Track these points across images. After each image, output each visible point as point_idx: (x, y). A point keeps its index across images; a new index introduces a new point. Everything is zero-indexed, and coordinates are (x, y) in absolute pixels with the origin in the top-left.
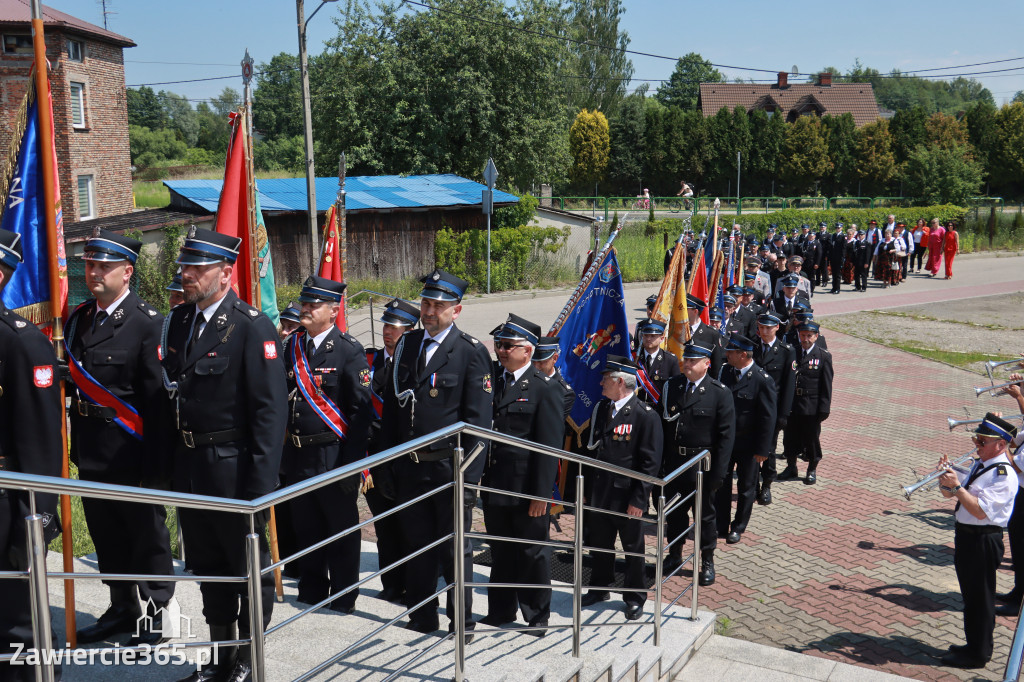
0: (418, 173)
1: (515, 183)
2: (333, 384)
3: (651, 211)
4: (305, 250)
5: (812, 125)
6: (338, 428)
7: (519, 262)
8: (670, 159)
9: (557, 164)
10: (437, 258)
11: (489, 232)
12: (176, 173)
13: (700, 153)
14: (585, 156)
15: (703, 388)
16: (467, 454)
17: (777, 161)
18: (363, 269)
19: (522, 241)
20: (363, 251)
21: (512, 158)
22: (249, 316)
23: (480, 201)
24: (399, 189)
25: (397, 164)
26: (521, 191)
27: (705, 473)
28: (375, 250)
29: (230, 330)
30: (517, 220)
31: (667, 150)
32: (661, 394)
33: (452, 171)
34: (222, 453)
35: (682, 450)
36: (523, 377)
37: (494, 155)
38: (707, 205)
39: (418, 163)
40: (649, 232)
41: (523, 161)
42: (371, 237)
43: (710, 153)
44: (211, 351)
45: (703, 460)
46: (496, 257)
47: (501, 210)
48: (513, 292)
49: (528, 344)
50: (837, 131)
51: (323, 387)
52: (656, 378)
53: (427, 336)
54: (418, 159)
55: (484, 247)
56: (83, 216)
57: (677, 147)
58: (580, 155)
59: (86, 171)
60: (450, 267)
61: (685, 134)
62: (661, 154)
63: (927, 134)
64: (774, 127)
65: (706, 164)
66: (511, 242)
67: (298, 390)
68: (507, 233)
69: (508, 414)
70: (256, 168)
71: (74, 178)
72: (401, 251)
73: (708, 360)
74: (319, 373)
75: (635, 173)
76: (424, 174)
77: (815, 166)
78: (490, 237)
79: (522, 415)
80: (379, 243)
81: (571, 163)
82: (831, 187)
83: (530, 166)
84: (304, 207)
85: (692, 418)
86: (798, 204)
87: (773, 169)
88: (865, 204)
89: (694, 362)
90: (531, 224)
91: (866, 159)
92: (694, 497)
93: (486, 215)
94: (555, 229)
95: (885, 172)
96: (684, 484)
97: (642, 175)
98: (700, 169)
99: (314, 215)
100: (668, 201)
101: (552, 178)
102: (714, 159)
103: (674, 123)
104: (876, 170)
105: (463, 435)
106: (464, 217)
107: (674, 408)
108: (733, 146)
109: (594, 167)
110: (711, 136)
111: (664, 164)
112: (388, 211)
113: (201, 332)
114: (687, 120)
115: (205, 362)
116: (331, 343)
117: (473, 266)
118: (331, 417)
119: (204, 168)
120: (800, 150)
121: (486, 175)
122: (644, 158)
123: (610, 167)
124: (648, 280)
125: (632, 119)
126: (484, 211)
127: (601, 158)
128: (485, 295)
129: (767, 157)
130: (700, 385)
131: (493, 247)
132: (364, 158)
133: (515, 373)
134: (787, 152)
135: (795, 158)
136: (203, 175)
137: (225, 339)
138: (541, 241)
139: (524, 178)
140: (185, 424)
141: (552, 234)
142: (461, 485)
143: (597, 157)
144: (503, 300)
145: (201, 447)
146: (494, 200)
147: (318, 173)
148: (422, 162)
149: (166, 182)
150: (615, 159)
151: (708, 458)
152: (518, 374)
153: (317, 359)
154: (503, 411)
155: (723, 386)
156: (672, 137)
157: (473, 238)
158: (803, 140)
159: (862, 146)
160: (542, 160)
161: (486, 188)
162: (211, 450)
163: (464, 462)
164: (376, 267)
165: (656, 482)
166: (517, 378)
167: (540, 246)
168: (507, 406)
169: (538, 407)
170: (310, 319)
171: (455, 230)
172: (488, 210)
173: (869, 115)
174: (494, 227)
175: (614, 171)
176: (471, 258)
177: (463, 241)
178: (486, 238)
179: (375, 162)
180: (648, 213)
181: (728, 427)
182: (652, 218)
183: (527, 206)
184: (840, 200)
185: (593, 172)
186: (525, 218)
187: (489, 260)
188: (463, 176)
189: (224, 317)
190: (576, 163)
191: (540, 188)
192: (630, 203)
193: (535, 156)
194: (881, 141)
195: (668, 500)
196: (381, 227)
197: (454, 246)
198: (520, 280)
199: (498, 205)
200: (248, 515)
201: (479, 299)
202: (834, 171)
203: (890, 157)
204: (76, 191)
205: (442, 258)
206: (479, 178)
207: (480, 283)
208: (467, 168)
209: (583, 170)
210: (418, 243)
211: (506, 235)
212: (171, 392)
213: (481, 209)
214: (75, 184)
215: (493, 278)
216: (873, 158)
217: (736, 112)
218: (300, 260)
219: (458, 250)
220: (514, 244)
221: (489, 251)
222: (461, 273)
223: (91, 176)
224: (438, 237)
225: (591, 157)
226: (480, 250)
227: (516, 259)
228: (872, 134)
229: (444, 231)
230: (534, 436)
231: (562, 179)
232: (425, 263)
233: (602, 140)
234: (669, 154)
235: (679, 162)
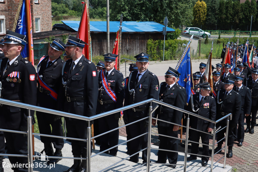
0: (142, 21)
1: (174, 25)
2: (114, 86)
3: (219, 36)
4: (105, 45)
6: (114, 99)
7: (174, 51)
8: (227, 18)
9: (188, 19)
10: (147, 49)
11: (165, 41)
12: (65, 18)
13: (238, 16)
14: (198, 16)
15: (231, 94)
16: (153, 109)
18: (123, 51)
19: (175, 44)
20: (124, 45)
21: (173, 17)
22: (88, 63)
23: (162, 31)
24: (136, 26)
25: (136, 18)
26: (176, 28)
27: (230, 121)
28: (127, 45)
29: (83, 67)
30: (174, 37)
32: (217, 95)
33: (154, 21)
34: (78, 104)
35: (223, 113)
36: (173, 87)
37: (167, 16)
38: (239, 34)
39: (143, 18)
40: (218, 42)
41: (177, 17)
42: (126, 41)
44: (77, 73)
45: (230, 116)
46: (167, 49)
47: (169, 34)
48: (171, 61)
49: (174, 77)
51: (111, 86)
52: (216, 90)
53: (139, 73)
54: (143, 17)
55: (163, 46)
56: (36, 31)
57: (230, 14)
58: (196, 16)
59: (38, 17)
60: (151, 52)
61: (233, 9)
62: (224, 16)
65: (240, 20)
66: (171, 44)
67: (103, 87)
68: (170, 41)
69: (167, 98)
70: (90, 17)
71: (34, 19)
72: (136, 46)
73: (233, 85)
74: (110, 82)
75: (214, 23)
76: (145, 21)
78: (165, 42)
79: (172, 99)
80: (129, 43)
81: (193, 19)
83: (179, 19)
84: (106, 31)
85: (226, 103)
89: (229, 85)
90: (178, 38)
92: (226, 128)
93: (164, 35)
94: (186, 40)
96: (223, 123)
97: (217, 23)
98: (237, 21)
99: (109, 33)
100: (225, 32)
101: (186, 24)
102: (243, 18)
103: (229, 5)
105: (152, 102)
106: (156, 36)
107: (220, 100)
108: (250, 13)
109: (201, 20)
110: (242, 10)
111: (225, 20)
112: (132, 33)
113: (74, 68)
114: (234, 4)
115: (75, 76)
116: (113, 73)
117: (159, 52)
118: (112, 95)
119: (74, 17)
121: (164, 22)
122: (218, 17)
123: (206, 20)
124: (216, 58)
125: (215, 4)
126: (163, 34)
127: (203, 17)
128: (162, 61)
130: (230, 93)
131: (165, 46)
132: (125, 16)
133: (170, 86)
136: (74, 19)
137: (81, 70)
138: (182, 44)
139: (177, 24)
140: (68, 95)
141: (185, 42)
142: (151, 118)
143: (202, 17)
144: (168, 63)
145: (72, 102)
146: (167, 31)
147: (110, 20)
148: (144, 17)
149: (63, 21)
150: (208, 17)
151: (231, 116)
152: (171, 86)
153: (109, 78)
154: (166, 97)
155: (238, 93)
156: (228, 10)
157: (159, 43)
160: (183, 17)
161: (164, 26)
162: (75, 103)
163: (152, 110)
164: (128, 51)
165: (213, 122)
166: (171, 87)
167: (181, 46)
168: (167, 95)
169: (177, 97)
170: (110, 66)
171: (153, 40)
172: (165, 34)
174: (166, 39)
175: (208, 21)
176: (158, 49)
177: (156, 43)
178: (164, 43)
179: (129, 17)
180: (218, 36)
181: (239, 107)
182: (219, 38)
183: (177, 33)
185: (200, 21)
186: (177, 36)
187: (164, 50)
188: (157, 22)
189: (81, 63)
190: (195, 19)
191: (182, 27)
192: (212, 33)
193: (181, 16)
195: (217, 128)
196: (130, 38)
197: (153, 45)
198: (174, 57)
199: (168, 32)
200: (88, 122)
201: (160, 62)
204: (34, 23)
205: (149, 49)
206: (162, 23)
207: (161, 57)
208: (158, 20)
209: (197, 21)
210: (142, 44)
211: (170, 42)
212: (64, 85)
213: (162, 33)
214: (34, 21)
215: (165, 56)
217: (252, 1)
218: (104, 48)
219: (154, 46)
220: (172, 45)
221: (164, 47)
222: (155, 54)
223: (39, 18)
224: (148, 42)
225: (200, 17)
226: (162, 47)
227: (173, 50)
229: (150, 40)
230: (175, 105)
231: (189, 24)
232: (143, 50)
233: (204, 11)
234: (227, 16)
235: (230, 19)
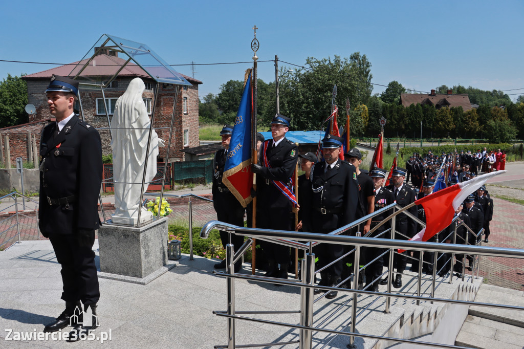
3: (388, 144)
5: (447, 111)
13: (404, 121)
17: (433, 124)
31: (391, 120)
40: (388, 151)
43: (407, 120)
50: (456, 113)
57: (395, 119)
61: (398, 113)
63: (491, 114)
64: (432, 111)
65: (406, 125)
77: (448, 126)
82: (454, 135)
86: (441, 141)
87: (431, 127)
88: (467, 142)
91: (467, 124)
95: (475, 129)
98: (403, 127)
102: (409, 123)
103: (393, 109)
104: (472, 128)
108: (416, 118)
110: (408, 114)
114: (398, 108)
120: (442, 120)
123: (369, 126)
125: (377, 107)
129: (429, 123)
134: (437, 121)
135: (440, 123)
150: (370, 123)
156: (392, 115)
158: (443, 116)
159: (466, 119)
173: (468, 107)
184: (458, 139)
194: (473, 117)
202: (455, 128)
203: (477, 123)
216: (470, 123)
217: (417, 105)
223: (188, 130)
228: (470, 114)
233: (366, 115)
234: (391, 121)
235: (395, 124)
